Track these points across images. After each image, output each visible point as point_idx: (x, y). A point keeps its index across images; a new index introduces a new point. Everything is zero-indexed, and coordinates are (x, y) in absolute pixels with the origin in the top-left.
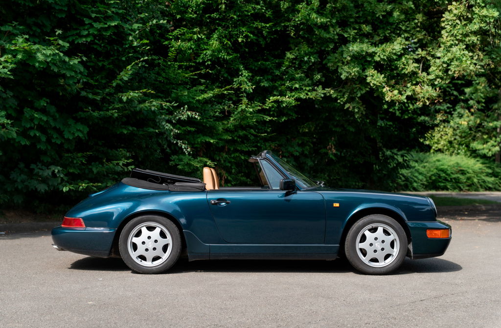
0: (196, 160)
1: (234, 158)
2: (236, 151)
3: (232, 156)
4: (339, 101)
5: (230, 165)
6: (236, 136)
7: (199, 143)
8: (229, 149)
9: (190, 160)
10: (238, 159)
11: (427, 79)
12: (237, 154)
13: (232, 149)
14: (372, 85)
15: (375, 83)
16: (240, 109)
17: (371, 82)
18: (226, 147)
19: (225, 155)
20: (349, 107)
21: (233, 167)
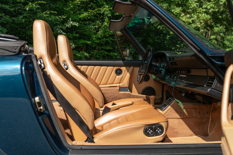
0: (80, 53)
1: (101, 53)
2: (102, 49)
3: (100, 52)
4: (154, 25)
5: (99, 57)
6: (102, 41)
7: (82, 43)
8: (99, 49)
9: (76, 53)
10: (103, 54)
11: (202, 11)
12: (103, 51)
13: (100, 48)
14: (175, 13)
15: (176, 12)
16: (104, 25)
17: (174, 11)
18: (97, 47)
19: (96, 51)
20: (160, 28)
21: (101, 58)
